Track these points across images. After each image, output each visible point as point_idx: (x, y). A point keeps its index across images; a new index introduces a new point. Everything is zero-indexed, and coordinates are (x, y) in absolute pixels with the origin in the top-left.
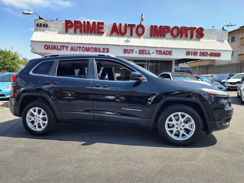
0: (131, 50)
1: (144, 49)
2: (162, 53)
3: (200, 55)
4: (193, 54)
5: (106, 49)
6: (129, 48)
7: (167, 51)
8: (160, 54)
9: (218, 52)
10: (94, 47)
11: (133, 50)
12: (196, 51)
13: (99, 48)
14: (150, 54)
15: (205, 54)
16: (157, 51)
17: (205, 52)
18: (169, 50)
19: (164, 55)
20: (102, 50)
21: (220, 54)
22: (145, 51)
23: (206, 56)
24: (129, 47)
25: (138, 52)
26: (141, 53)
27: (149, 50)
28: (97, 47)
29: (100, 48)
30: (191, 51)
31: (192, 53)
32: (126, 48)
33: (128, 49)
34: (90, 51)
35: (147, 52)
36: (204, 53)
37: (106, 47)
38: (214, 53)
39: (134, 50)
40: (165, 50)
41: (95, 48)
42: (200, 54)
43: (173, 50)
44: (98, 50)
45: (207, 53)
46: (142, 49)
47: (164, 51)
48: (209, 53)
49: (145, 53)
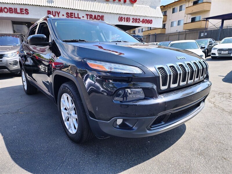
0: (57, 12)
1: (72, 12)
2: (93, 17)
3: (133, 22)
4: (126, 20)
5: (24, 10)
6: (54, 10)
7: (98, 16)
8: (91, 18)
9: (150, 19)
10: (8, 6)
11: (58, 12)
12: (128, 17)
13: (14, 8)
14: (80, 18)
15: (138, 21)
16: (87, 15)
17: (138, 18)
18: (101, 15)
19: (95, 19)
20: (19, 11)
21: (152, 20)
22: (73, 15)
23: (138, 22)
24: (53, 8)
25: (65, 15)
26: (69, 16)
27: (78, 14)
28: (13, 7)
29: (16, 8)
30: (123, 17)
31: (124, 18)
32: (51, 10)
33: (52, 11)
34: (3, 12)
35: (76, 16)
36: (136, 19)
37: (24, 7)
38: (146, 20)
39: (60, 12)
40: (97, 14)
41: (10, 8)
42: (133, 20)
43: (105, 15)
44: (13, 10)
45: (139, 19)
46: (70, 11)
47: (95, 16)
48: (141, 20)
49: (73, 16)
